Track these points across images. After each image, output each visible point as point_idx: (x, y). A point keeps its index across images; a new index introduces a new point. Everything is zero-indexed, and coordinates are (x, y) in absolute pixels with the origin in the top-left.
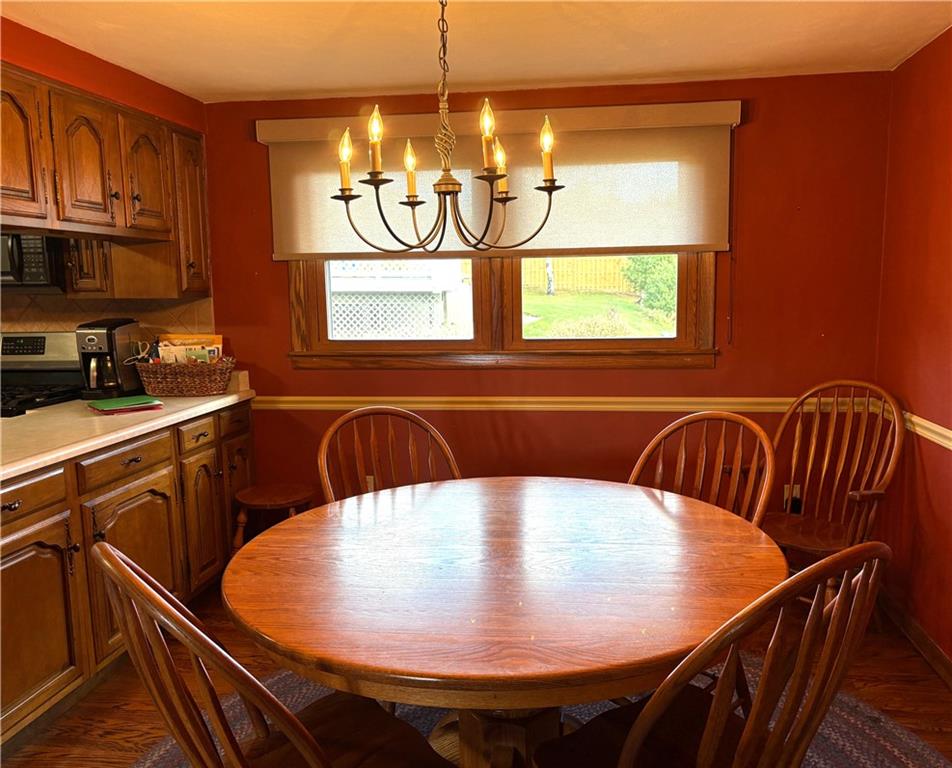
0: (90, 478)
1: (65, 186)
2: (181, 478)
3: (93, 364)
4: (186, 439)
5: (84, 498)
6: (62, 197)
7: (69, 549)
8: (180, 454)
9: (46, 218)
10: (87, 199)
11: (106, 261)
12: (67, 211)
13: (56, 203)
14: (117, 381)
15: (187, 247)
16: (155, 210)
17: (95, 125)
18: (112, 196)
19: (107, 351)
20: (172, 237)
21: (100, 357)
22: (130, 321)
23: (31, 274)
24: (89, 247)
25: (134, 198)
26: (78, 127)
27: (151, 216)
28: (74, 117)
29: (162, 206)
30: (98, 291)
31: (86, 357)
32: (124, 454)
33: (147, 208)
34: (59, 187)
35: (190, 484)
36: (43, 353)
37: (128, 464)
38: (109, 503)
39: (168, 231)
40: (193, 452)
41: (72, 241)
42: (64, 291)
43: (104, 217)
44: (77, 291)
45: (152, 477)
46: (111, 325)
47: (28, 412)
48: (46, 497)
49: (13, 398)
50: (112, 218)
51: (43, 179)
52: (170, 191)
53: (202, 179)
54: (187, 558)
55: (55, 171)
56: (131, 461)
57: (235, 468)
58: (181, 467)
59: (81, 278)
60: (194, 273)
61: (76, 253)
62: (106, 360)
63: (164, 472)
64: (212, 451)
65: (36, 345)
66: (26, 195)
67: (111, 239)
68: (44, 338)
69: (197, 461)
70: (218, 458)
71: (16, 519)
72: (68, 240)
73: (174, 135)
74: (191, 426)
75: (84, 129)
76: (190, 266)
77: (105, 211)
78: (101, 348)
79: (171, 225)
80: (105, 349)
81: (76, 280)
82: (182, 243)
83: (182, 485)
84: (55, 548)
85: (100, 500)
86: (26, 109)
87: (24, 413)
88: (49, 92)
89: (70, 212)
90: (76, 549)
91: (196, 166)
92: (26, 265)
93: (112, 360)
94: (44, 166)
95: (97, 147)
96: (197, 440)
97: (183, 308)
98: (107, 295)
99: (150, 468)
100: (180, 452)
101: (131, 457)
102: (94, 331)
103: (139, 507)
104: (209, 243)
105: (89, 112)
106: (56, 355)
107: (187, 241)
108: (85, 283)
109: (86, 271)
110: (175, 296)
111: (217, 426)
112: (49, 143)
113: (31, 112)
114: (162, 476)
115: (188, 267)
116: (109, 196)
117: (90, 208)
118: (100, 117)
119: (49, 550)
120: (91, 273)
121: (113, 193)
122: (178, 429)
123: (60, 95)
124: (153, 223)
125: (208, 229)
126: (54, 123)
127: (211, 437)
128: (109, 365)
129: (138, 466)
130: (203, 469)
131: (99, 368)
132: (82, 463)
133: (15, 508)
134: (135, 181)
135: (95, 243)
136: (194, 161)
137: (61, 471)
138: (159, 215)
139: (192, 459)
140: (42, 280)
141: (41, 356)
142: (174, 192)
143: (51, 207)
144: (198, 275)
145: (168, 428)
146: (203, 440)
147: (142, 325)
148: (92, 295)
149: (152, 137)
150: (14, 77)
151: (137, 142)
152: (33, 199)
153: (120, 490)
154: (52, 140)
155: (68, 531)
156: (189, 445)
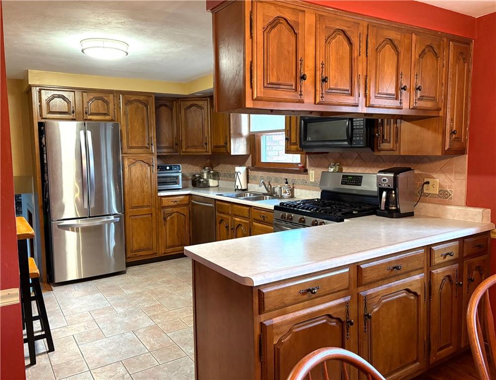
0: (365, 277)
1: (371, 85)
2: (430, 283)
3: (384, 194)
4: (436, 256)
5: (360, 288)
6: (370, 92)
7: (347, 322)
8: (430, 266)
9: (357, 106)
10: (385, 92)
11: (397, 131)
12: (371, 100)
13: (366, 96)
14: (397, 207)
15: (452, 120)
16: (431, 95)
17: (396, 43)
18: (402, 89)
19: (392, 188)
20: (441, 114)
21: (389, 191)
22: (410, 169)
23: (356, 141)
24: (389, 124)
25: (417, 89)
26: (384, 46)
27: (427, 100)
28: (383, 40)
29: (436, 92)
30: (391, 150)
31: (381, 190)
32: (389, 263)
33: (426, 95)
34: (368, 86)
35: (436, 288)
36: (360, 185)
37: (392, 270)
38: (377, 294)
39: (439, 110)
40: (440, 265)
41: (380, 120)
42: (373, 150)
43: (396, 103)
44: (379, 151)
45: (408, 280)
46: (396, 172)
47: (345, 220)
48: (336, 286)
49: (340, 211)
50: (401, 103)
51: (358, 82)
52: (444, 82)
53: (469, 71)
54: (429, 339)
55: (366, 76)
56: (394, 268)
57: (473, 281)
58: (430, 275)
59: (383, 143)
60: (455, 138)
61: (381, 127)
62: (392, 193)
63: (417, 277)
64: (456, 266)
65: (357, 180)
66: (347, 92)
67: (402, 117)
68: (362, 176)
69: (444, 272)
70: (460, 271)
71: (315, 298)
72: (378, 120)
73: (451, 42)
74: (440, 247)
75: (388, 47)
76: (453, 133)
77: (397, 99)
78: (389, 186)
79: (441, 105)
80: (392, 187)
81: (380, 144)
82: (449, 117)
83: (430, 287)
84: (339, 319)
85: (370, 292)
86: (352, 39)
87: (343, 221)
88: (368, 25)
89: (373, 101)
90: (352, 324)
91: (465, 63)
92: (354, 136)
93: (395, 193)
94: (360, 73)
95: (396, 57)
96: (445, 257)
97: (444, 162)
98: (396, 153)
99: (408, 274)
100: (430, 264)
101: (394, 265)
102: (386, 175)
103: (397, 299)
104: (469, 117)
105: (393, 35)
106: (367, 187)
107: (452, 116)
108: (384, 146)
109: (385, 138)
110: (439, 154)
111: (461, 248)
112: (365, 58)
113: (355, 40)
114: (416, 279)
115: (451, 134)
116: (400, 88)
117: (386, 98)
118: (400, 37)
119: (335, 320)
120: (389, 140)
121: (403, 87)
122: (431, 249)
123: (374, 26)
124: (428, 105)
125: (469, 107)
126: (369, 45)
127: (455, 255)
128: (394, 195)
129: (399, 272)
130: (447, 278)
131: (387, 197)
132: (361, 266)
133: (315, 293)
134: (419, 77)
135: (392, 120)
136: (464, 59)
137: (347, 270)
138: (433, 99)
139: (439, 270)
140: (362, 144)
141: (359, 187)
142: (447, 83)
143: (362, 100)
144: (458, 139)
145: (423, 247)
146: (448, 258)
147: (416, 172)
148: (388, 153)
149: (435, 47)
150: (346, 19)
151: (424, 51)
152: (351, 95)
153: (385, 287)
154: (367, 56)
155: (348, 310)
156: (438, 260)
